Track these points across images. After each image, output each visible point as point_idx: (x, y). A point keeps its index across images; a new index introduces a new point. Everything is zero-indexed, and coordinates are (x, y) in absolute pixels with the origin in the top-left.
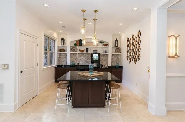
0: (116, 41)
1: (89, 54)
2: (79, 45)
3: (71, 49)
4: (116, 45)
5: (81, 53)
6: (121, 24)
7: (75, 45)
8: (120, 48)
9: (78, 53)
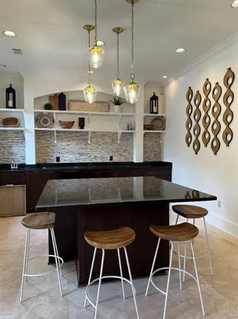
0: (154, 98)
1: (87, 132)
2: (57, 107)
3: (37, 120)
4: (155, 110)
5: (65, 132)
6: (181, 50)
7: (46, 109)
8: (163, 117)
9: (58, 132)
